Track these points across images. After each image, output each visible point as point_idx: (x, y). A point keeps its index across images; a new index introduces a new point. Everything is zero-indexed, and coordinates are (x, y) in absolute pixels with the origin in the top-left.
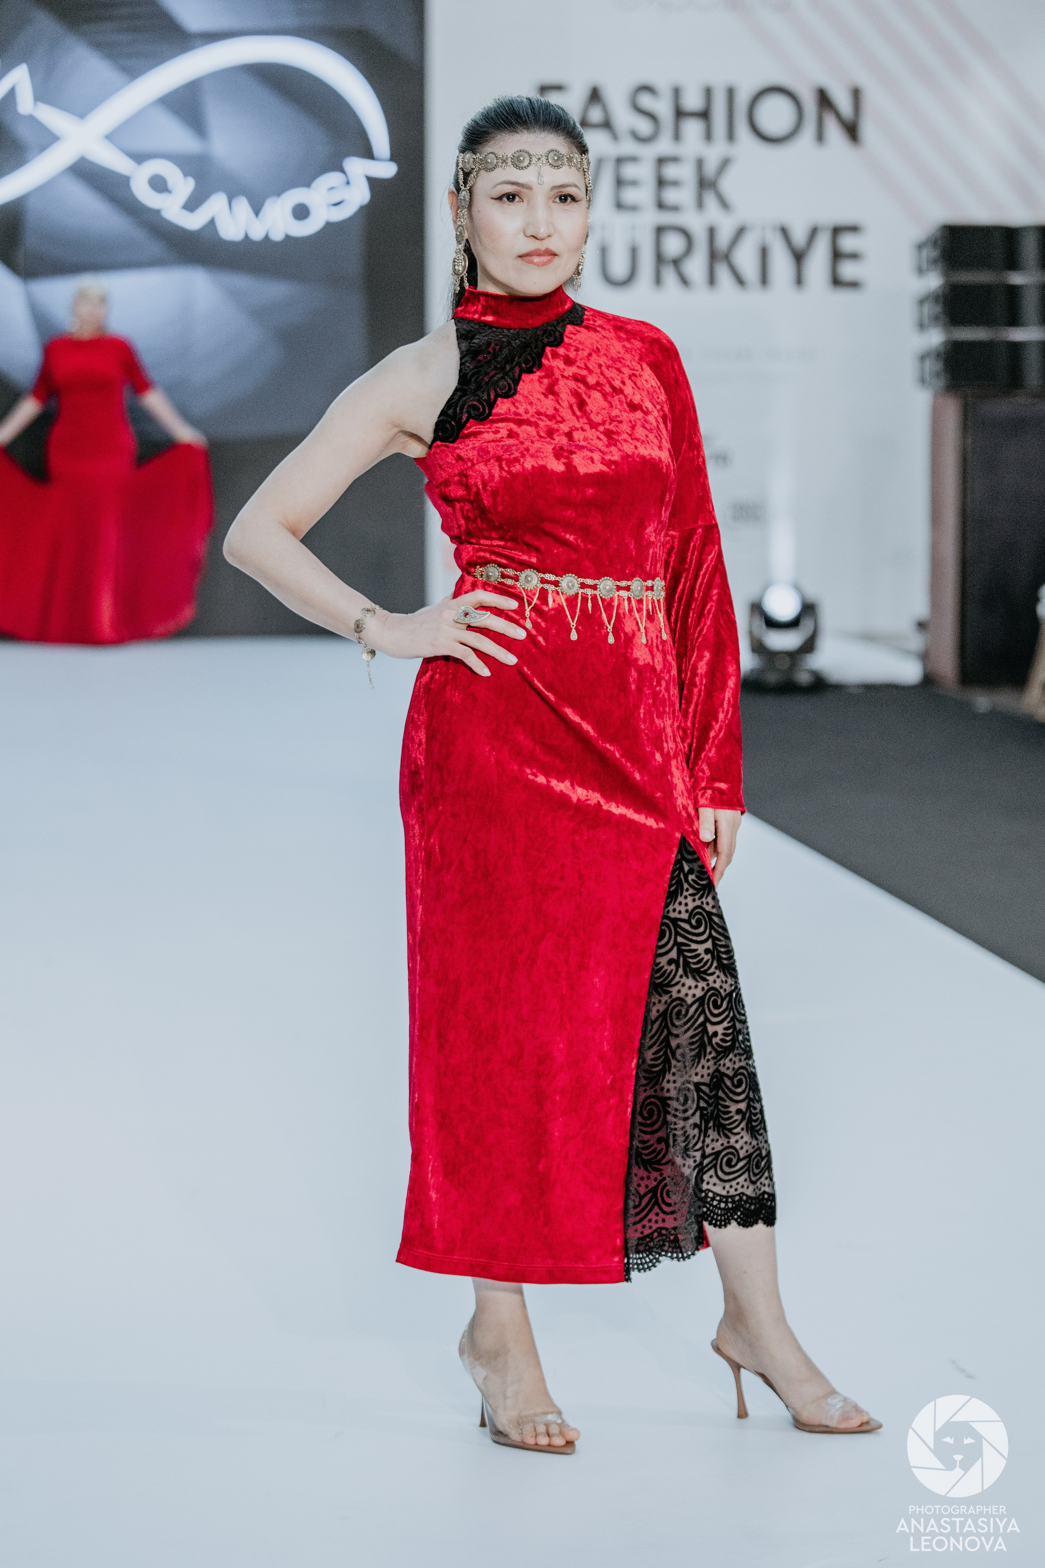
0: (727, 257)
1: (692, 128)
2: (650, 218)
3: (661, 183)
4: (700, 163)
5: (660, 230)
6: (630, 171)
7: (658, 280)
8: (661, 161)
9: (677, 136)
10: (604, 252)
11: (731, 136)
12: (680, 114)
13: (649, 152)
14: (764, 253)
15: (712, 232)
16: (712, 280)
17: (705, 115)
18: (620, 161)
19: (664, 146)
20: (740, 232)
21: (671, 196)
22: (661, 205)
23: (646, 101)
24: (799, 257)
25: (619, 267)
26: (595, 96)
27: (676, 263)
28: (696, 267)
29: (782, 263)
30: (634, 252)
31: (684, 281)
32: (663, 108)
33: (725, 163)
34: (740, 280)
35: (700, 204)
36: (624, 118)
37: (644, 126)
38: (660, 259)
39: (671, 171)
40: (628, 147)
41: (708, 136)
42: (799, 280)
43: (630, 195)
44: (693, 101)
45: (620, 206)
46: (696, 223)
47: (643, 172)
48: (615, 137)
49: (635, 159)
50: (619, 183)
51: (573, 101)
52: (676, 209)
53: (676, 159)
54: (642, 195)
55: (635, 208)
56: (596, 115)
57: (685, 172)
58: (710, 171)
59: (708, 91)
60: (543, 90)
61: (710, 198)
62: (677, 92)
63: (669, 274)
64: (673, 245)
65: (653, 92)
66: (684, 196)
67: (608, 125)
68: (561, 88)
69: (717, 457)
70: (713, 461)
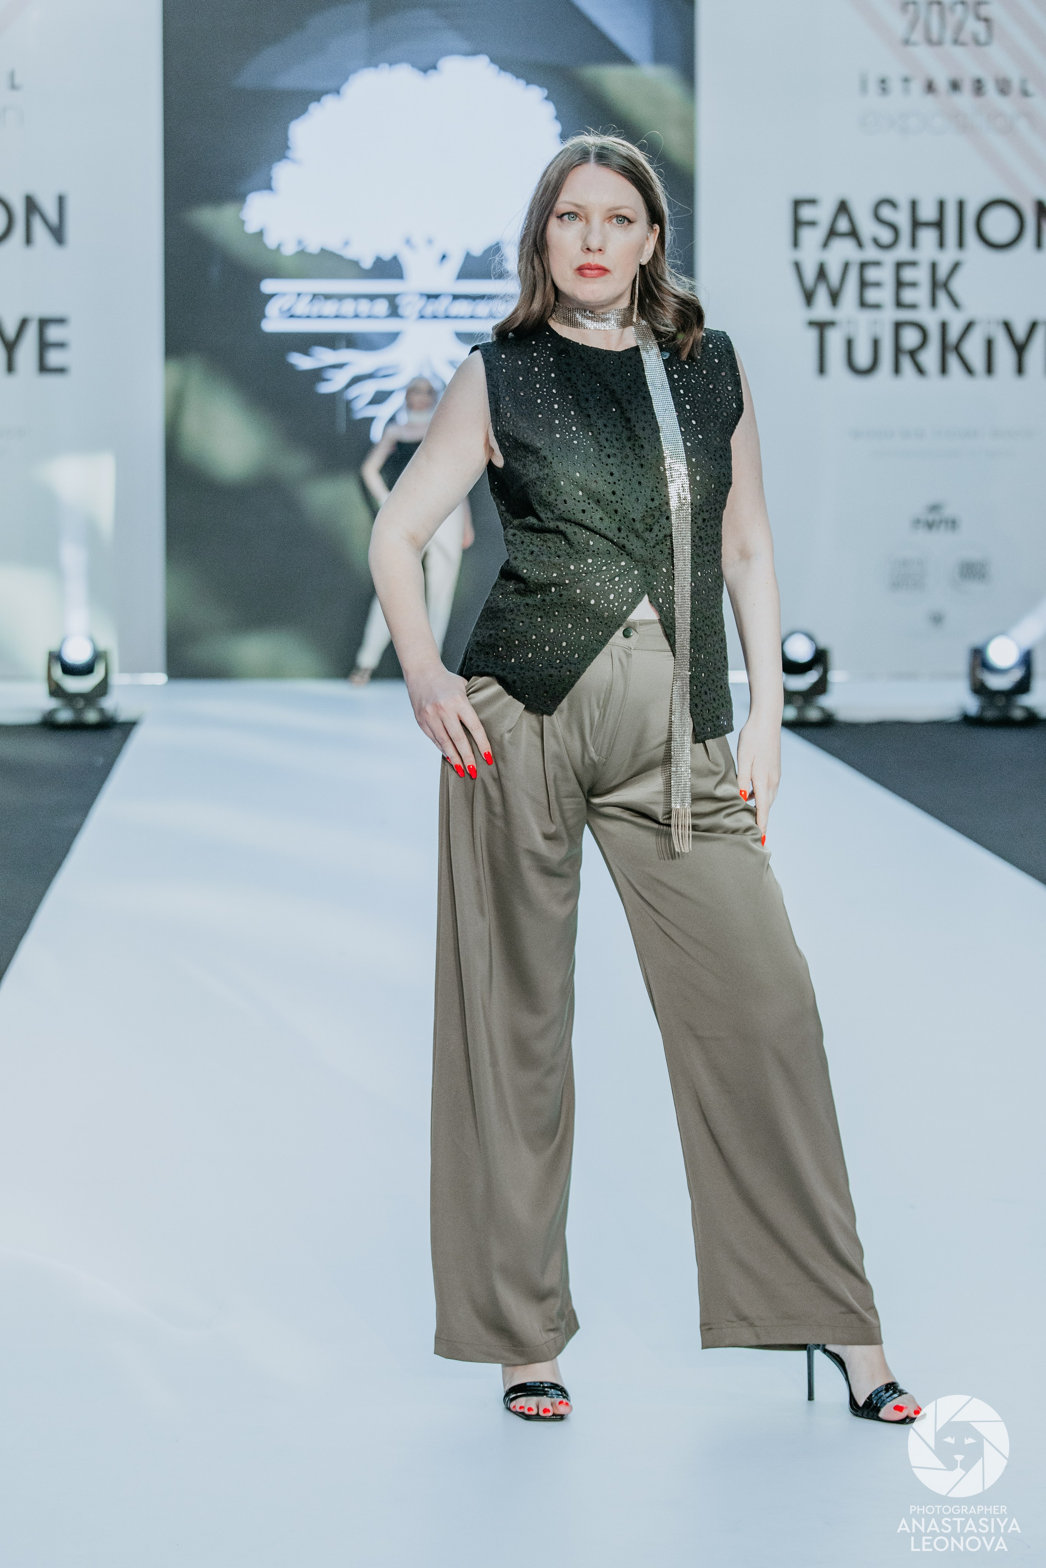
0: (957, 349)
1: (928, 236)
2: (890, 314)
3: (900, 284)
4: (934, 267)
5: (898, 326)
6: (872, 274)
7: (897, 369)
8: (899, 265)
9: (914, 244)
10: (850, 343)
11: (961, 244)
12: (916, 224)
13: (889, 258)
14: (990, 345)
15: (944, 326)
16: (944, 369)
17: (939, 225)
18: (863, 265)
19: (903, 252)
20: (970, 326)
21: (908, 295)
22: (899, 304)
23: (886, 212)
24: (1020, 349)
25: (863, 358)
26: (843, 208)
27: (913, 354)
28: (930, 357)
29: (1005, 355)
30: (876, 344)
31: (920, 370)
32: (902, 219)
33: (957, 265)
34: (970, 370)
35: (934, 303)
36: (868, 228)
37: (886, 236)
38: (898, 350)
39: (908, 274)
40: (871, 253)
41: (941, 244)
42: (1020, 369)
43: (872, 295)
44: (928, 213)
45: (863, 304)
46: (930, 319)
47: (884, 274)
48: (860, 245)
49: (877, 264)
50: (864, 284)
51: (823, 213)
52: (913, 306)
53: (913, 264)
54: (884, 295)
55: (877, 306)
56: (843, 225)
57: (921, 275)
58: (942, 273)
59: (941, 205)
60: (797, 204)
61: (942, 298)
62: (914, 205)
63: (906, 363)
64: (910, 338)
65: (892, 204)
66: (919, 295)
67: (853, 234)
68: (812, 202)
69: (947, 522)
70: (943, 525)
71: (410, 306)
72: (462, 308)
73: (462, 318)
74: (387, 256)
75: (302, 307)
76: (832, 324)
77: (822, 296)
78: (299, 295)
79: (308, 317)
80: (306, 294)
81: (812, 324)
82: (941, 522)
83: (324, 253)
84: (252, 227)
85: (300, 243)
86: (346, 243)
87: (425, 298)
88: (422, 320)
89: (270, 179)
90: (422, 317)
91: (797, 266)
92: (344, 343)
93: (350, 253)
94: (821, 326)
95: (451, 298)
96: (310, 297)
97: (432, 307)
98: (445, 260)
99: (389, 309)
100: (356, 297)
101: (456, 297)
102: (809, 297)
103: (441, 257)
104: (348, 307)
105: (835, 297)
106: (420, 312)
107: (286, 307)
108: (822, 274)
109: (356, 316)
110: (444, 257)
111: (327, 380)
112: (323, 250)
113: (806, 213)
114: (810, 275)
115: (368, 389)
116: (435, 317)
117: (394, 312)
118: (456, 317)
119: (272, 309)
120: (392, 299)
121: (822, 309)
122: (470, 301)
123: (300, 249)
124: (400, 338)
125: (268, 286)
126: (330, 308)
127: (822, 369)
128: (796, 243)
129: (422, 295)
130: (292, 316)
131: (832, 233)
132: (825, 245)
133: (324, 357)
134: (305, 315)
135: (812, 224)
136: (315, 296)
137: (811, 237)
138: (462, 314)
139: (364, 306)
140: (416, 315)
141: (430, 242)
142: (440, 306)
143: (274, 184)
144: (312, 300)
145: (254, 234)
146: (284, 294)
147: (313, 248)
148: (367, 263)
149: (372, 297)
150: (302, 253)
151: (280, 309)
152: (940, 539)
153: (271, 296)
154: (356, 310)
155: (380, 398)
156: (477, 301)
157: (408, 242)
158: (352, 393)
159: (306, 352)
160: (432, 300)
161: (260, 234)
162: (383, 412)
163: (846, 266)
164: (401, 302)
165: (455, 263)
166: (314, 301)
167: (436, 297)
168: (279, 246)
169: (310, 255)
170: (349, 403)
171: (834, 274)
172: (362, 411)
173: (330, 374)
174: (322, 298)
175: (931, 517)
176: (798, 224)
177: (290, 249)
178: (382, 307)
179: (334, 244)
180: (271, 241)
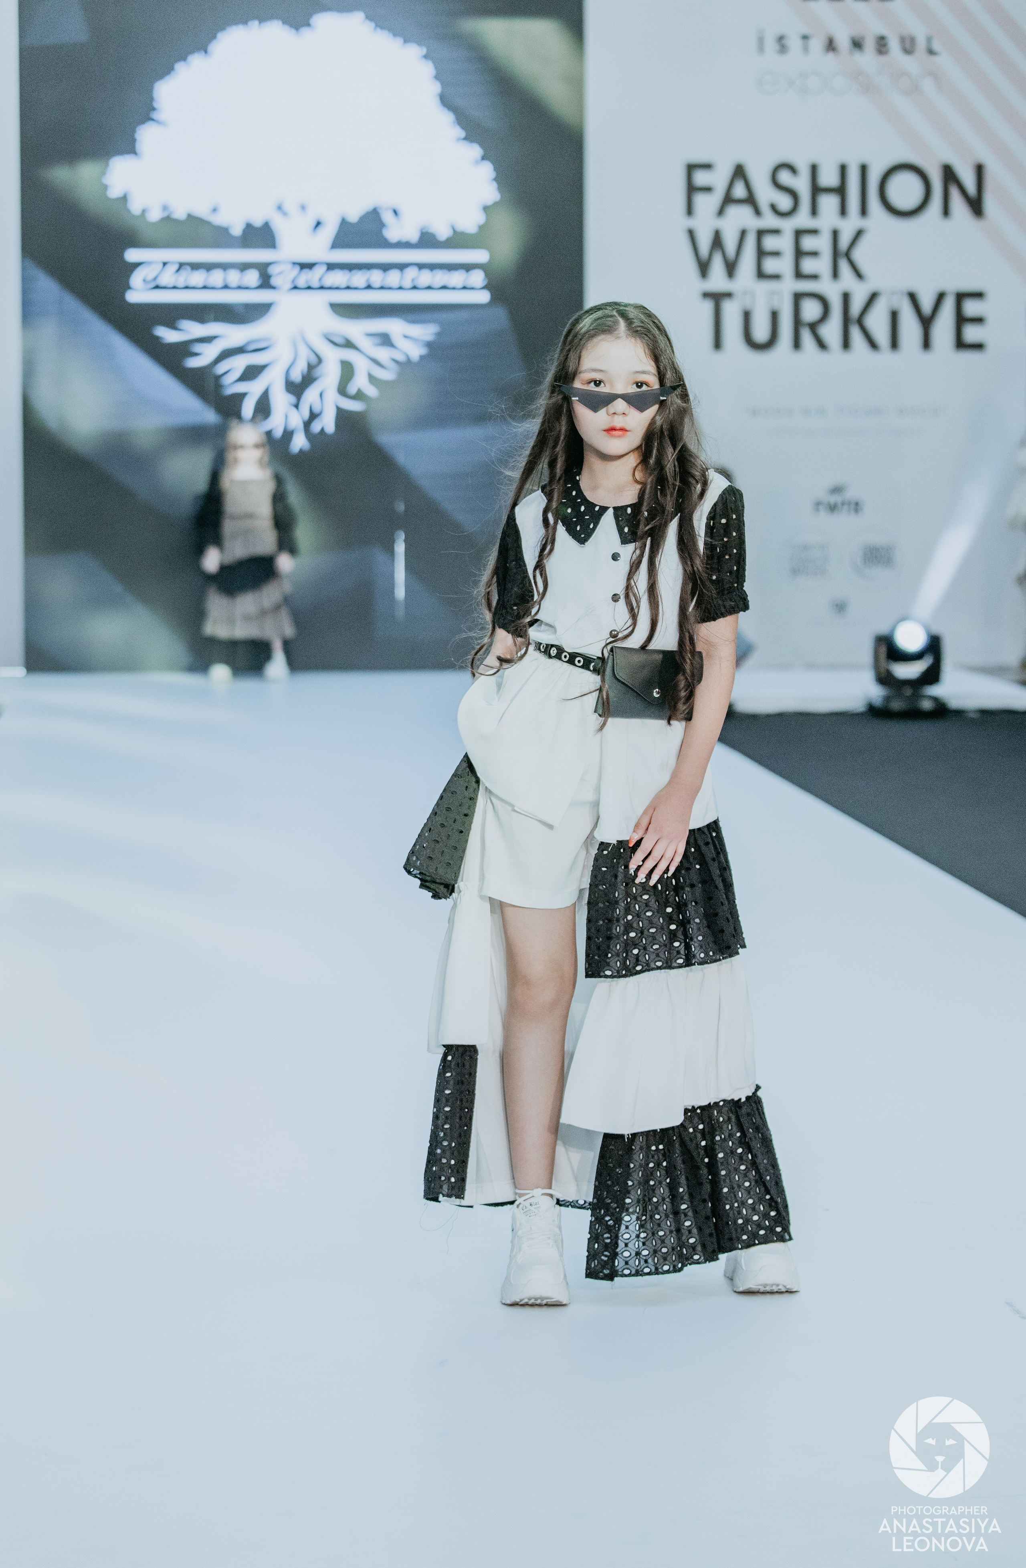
0: (860, 322)
1: (829, 203)
2: (789, 285)
3: (799, 254)
4: (835, 234)
5: (798, 297)
6: (770, 243)
7: (797, 344)
8: (799, 234)
9: (814, 211)
10: (747, 316)
11: (864, 211)
12: (816, 190)
13: (788, 226)
14: (894, 316)
15: (846, 298)
16: (846, 344)
17: (841, 191)
18: (761, 234)
19: (803, 219)
20: (873, 297)
21: (808, 266)
22: (799, 275)
23: (785, 177)
24: (926, 322)
25: (761, 333)
26: (739, 172)
27: (813, 327)
28: (831, 331)
29: (910, 327)
30: (775, 316)
31: (822, 345)
32: (802, 185)
33: (859, 234)
34: (873, 345)
35: (835, 274)
36: (765, 194)
37: (784, 202)
38: (798, 322)
39: (808, 243)
40: (769, 221)
41: (843, 211)
42: (926, 344)
43: (770, 265)
44: (828, 178)
45: (761, 275)
46: (832, 291)
47: (784, 243)
48: (758, 212)
49: (776, 232)
50: (761, 253)
51: (719, 179)
52: (814, 277)
53: (814, 232)
54: (783, 265)
55: (776, 277)
56: (739, 191)
57: (822, 243)
58: (844, 242)
59: (843, 169)
60: (691, 168)
61: (844, 267)
62: (814, 169)
63: (806, 337)
64: (811, 310)
65: (792, 169)
66: (821, 265)
67: (751, 200)
68: (707, 166)
69: (849, 504)
70: (846, 507)
71: (283, 276)
72: (338, 278)
73: (337, 288)
74: (258, 223)
75: (167, 278)
76: (729, 295)
77: (717, 266)
78: (165, 264)
79: (175, 288)
80: (173, 263)
81: (706, 295)
82: (843, 504)
83: (192, 219)
84: (114, 192)
85: (165, 208)
86: (215, 210)
87: (298, 268)
88: (296, 291)
89: (134, 141)
90: (295, 288)
91: (691, 234)
92: (212, 316)
93: (219, 220)
94: (717, 298)
95: (325, 268)
96: (176, 267)
97: (305, 277)
98: (320, 227)
99: (259, 279)
100: (225, 267)
101: (331, 267)
102: (704, 268)
103: (314, 224)
104: (217, 278)
105: (731, 268)
106: (293, 281)
107: (151, 277)
108: (717, 242)
109: (226, 287)
110: (318, 224)
111: (197, 354)
112: (190, 216)
113: (701, 178)
114: (705, 243)
115: (239, 364)
116: (309, 288)
117: (266, 283)
118: (330, 288)
119: (136, 279)
120: (264, 270)
121: (718, 280)
122: (347, 272)
123: (165, 215)
124: (272, 309)
125: (132, 255)
126: (197, 278)
127: (718, 344)
128: (690, 210)
129: (294, 264)
130: (157, 287)
131: (728, 200)
132: (721, 212)
133: (191, 330)
134: (171, 285)
135: (708, 189)
136: (181, 265)
137: (706, 204)
138: (336, 285)
139: (233, 277)
140: (289, 285)
141: (303, 208)
142: (314, 277)
143: (138, 147)
144: (178, 270)
145: (118, 199)
146: (149, 263)
147: (180, 214)
148: (237, 231)
149: (244, 267)
150: (168, 220)
151: (144, 280)
152: (844, 521)
153: (137, 265)
154: (225, 280)
155: (251, 373)
156: (354, 272)
157: (280, 208)
158: (221, 368)
159: (172, 325)
160: (306, 271)
161: (124, 199)
162: (254, 389)
163: (743, 233)
164: (272, 270)
165: (329, 231)
166: (181, 271)
167: (309, 266)
168: (144, 211)
169: (177, 222)
170: (218, 378)
171: (730, 243)
172: (231, 387)
173: (197, 348)
174: (189, 268)
175: (833, 499)
176: (692, 189)
177: (155, 216)
178: (252, 278)
179: (202, 210)
180: (135, 206)
